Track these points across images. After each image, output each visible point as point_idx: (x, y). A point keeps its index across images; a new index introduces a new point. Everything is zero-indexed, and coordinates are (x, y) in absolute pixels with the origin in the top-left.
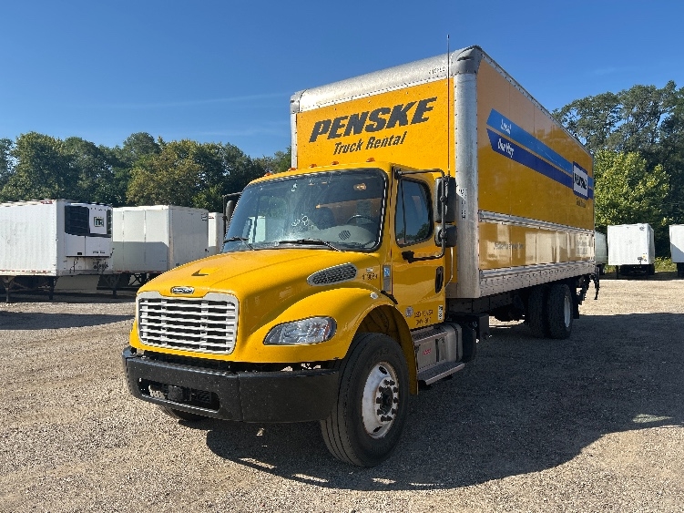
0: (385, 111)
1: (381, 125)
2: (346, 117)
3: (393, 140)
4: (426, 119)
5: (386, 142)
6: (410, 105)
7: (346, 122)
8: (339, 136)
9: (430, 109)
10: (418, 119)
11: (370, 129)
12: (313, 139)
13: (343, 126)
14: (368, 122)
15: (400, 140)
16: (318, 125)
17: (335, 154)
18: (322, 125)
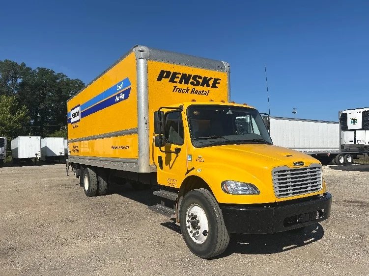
0: (200, 77)
1: (198, 84)
3: (204, 92)
4: (217, 87)
5: (200, 93)
6: (211, 79)
7: (180, 76)
8: (176, 82)
9: (219, 83)
10: (214, 86)
11: (192, 84)
12: (159, 79)
13: (178, 78)
14: (191, 80)
15: (206, 93)
16: (162, 72)
17: (174, 91)
18: (165, 73)
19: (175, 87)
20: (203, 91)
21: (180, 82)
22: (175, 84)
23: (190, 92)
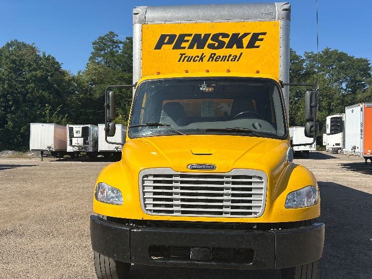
0: (225, 35)
1: (221, 45)
2: (190, 35)
3: (231, 58)
4: (258, 47)
5: (224, 58)
6: (246, 35)
7: (190, 38)
8: (184, 48)
9: (262, 40)
10: (251, 45)
11: (211, 46)
12: (158, 46)
13: (188, 41)
14: (210, 41)
15: (235, 58)
16: (163, 37)
17: (179, 61)
18: (168, 38)
19: (182, 55)
20: (230, 55)
21: (191, 47)
22: (182, 51)
23: (205, 59)
